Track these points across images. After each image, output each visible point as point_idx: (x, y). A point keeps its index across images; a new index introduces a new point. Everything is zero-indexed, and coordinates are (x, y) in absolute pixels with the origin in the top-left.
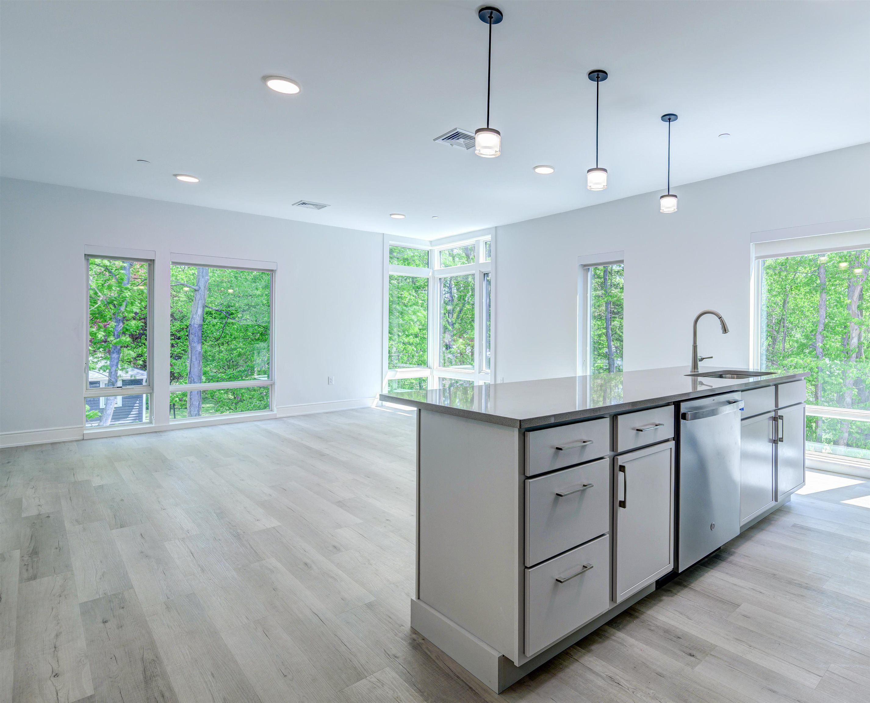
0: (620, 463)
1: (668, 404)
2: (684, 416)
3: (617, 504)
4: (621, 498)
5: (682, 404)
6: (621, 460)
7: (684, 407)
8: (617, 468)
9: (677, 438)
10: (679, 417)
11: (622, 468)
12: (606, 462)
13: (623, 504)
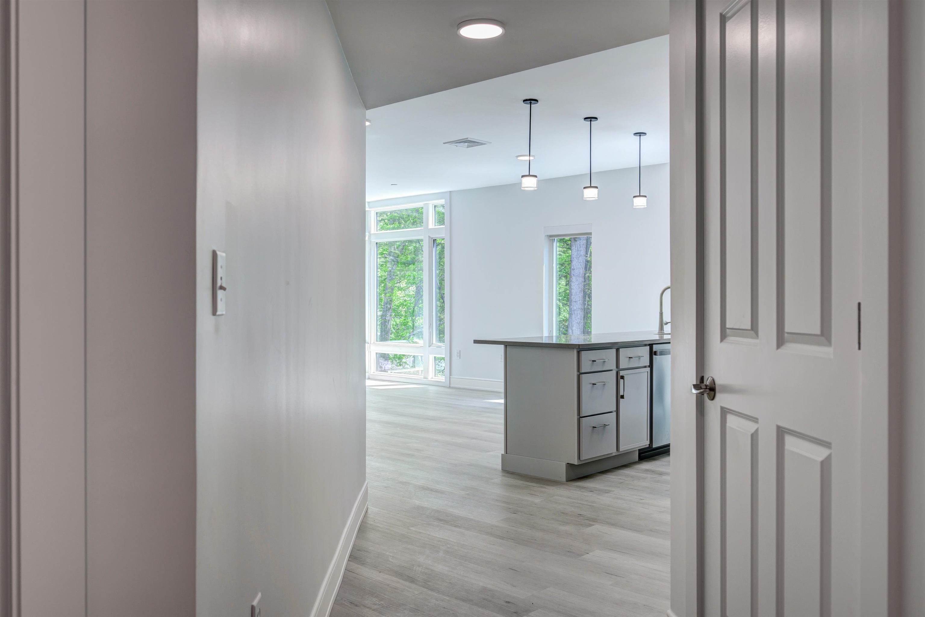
0: (621, 375)
1: (646, 345)
2: (655, 353)
3: (619, 397)
4: (621, 393)
5: (654, 346)
6: (622, 373)
7: (655, 348)
8: (619, 377)
9: (651, 366)
10: (652, 353)
11: (622, 377)
12: (614, 373)
13: (622, 397)
